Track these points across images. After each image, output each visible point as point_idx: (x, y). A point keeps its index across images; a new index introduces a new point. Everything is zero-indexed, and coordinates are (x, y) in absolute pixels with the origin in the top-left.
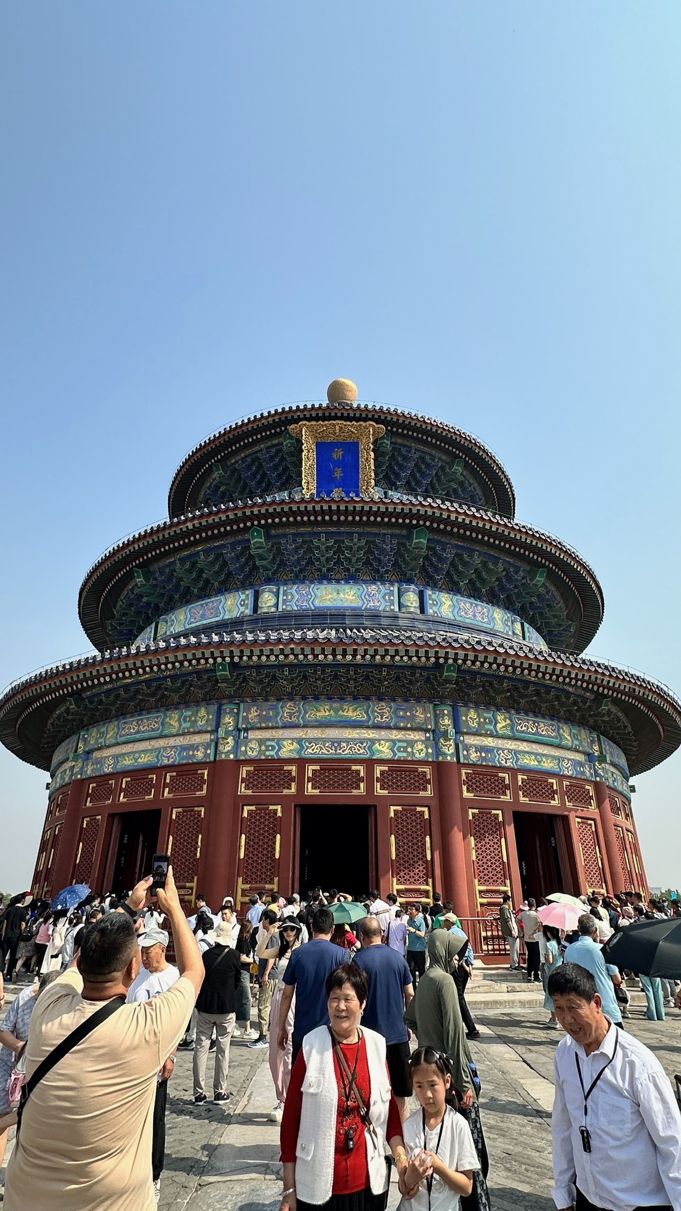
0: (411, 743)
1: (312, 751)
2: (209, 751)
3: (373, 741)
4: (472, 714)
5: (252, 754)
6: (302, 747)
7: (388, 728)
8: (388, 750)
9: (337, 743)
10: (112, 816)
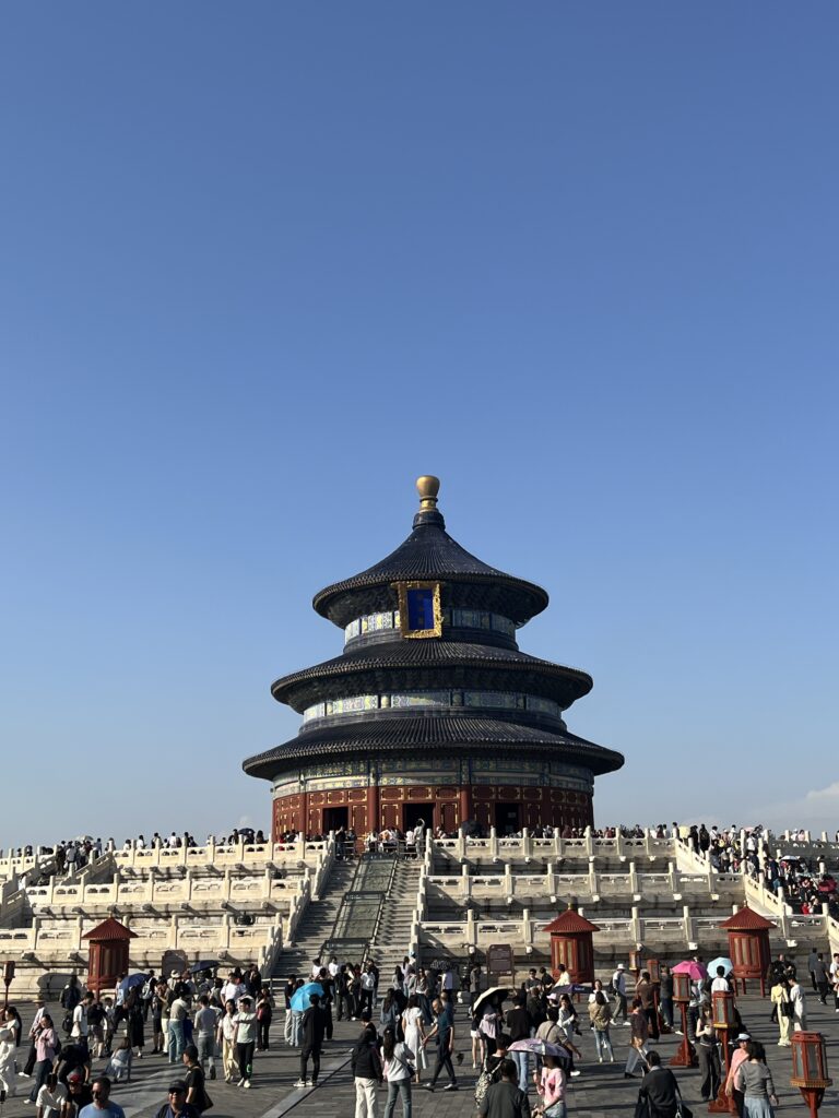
0: (450, 777)
2: (366, 783)
3: (436, 777)
4: (478, 763)
5: (385, 784)
6: (405, 780)
7: (441, 771)
8: (441, 781)
10: (324, 810)
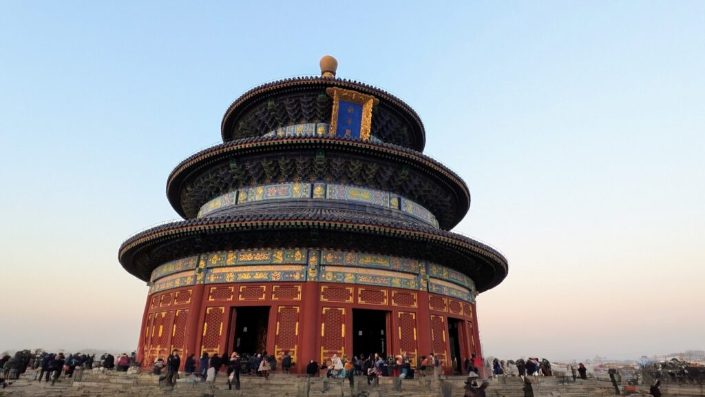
0: (409, 280)
1: (362, 280)
2: (302, 276)
3: (392, 278)
4: (434, 267)
5: (329, 279)
6: (356, 278)
7: (399, 271)
8: (398, 283)
9: (374, 277)
10: (232, 308)
